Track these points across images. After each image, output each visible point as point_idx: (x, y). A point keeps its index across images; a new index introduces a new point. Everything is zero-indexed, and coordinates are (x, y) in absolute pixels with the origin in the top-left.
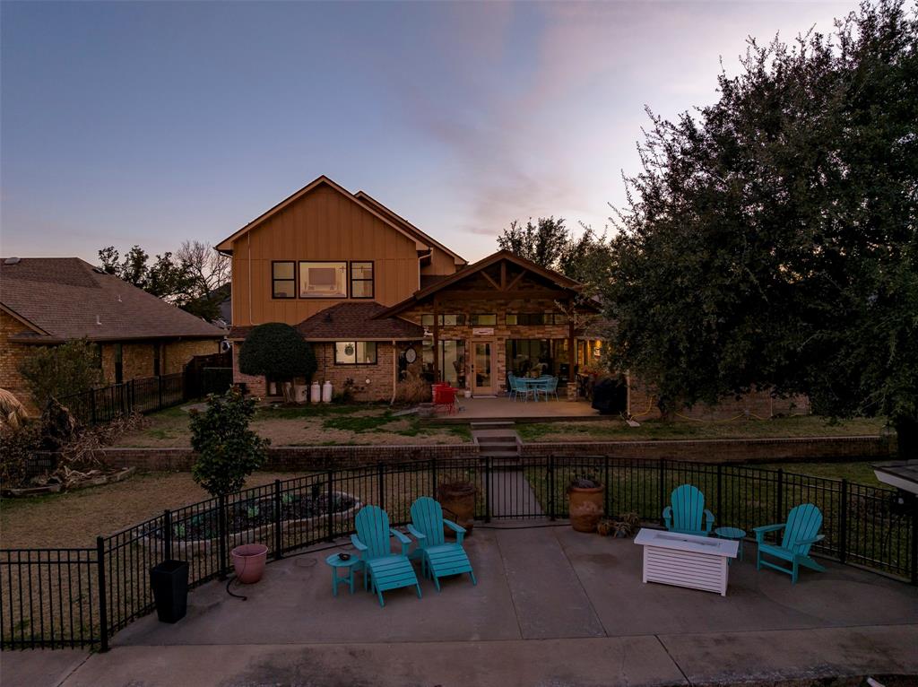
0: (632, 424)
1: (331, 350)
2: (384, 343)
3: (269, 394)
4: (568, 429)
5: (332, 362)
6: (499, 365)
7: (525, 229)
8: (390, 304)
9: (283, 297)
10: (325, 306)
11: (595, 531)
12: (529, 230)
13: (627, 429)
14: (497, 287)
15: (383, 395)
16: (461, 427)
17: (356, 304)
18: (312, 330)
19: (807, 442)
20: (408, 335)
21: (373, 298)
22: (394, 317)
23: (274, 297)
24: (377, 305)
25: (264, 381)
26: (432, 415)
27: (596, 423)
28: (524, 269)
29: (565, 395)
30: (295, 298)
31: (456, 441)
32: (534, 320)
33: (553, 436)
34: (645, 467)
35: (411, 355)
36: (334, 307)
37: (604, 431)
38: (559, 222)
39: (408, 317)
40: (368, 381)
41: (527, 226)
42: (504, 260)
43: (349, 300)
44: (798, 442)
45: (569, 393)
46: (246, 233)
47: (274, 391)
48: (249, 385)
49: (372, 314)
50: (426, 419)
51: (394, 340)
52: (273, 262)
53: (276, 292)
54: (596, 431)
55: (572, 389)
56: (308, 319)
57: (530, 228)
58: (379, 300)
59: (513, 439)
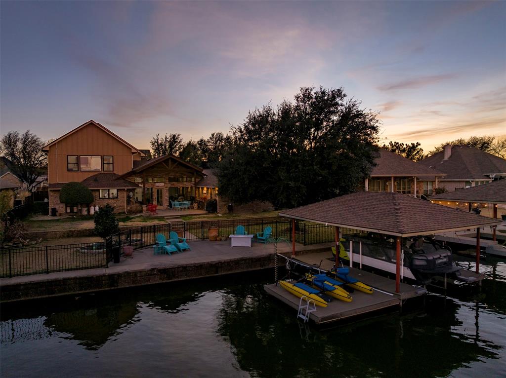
0: (220, 215)
1: (98, 193)
2: (121, 190)
3: (66, 212)
4: (199, 218)
5: (98, 198)
6: (166, 197)
7: (164, 139)
8: (120, 174)
9: (71, 170)
10: (91, 174)
11: (216, 240)
12: (166, 139)
13: (218, 216)
14: (167, 167)
15: (120, 211)
16: (161, 218)
17: (105, 173)
18: (90, 185)
19: (272, 218)
20: (131, 186)
21: (113, 171)
22: (124, 179)
23: (68, 171)
24: (115, 174)
25: (64, 207)
26: (150, 215)
27: (207, 215)
28: (178, 161)
29: (193, 208)
30: (78, 171)
31: (162, 223)
32: (176, 180)
33: (196, 220)
34: (225, 227)
35: (131, 194)
36: (96, 175)
37: (211, 217)
38: (178, 135)
39: (129, 179)
40: (115, 205)
41: (165, 137)
42: (171, 158)
43: (103, 172)
44: (269, 218)
45: (195, 207)
46: (56, 143)
47: (69, 211)
48: (57, 209)
49: (114, 178)
50: (148, 217)
51: (126, 188)
52: (68, 156)
53: (69, 168)
54: (208, 218)
55: (195, 205)
56: (85, 180)
57: (166, 138)
58: (115, 172)
59: (182, 221)
